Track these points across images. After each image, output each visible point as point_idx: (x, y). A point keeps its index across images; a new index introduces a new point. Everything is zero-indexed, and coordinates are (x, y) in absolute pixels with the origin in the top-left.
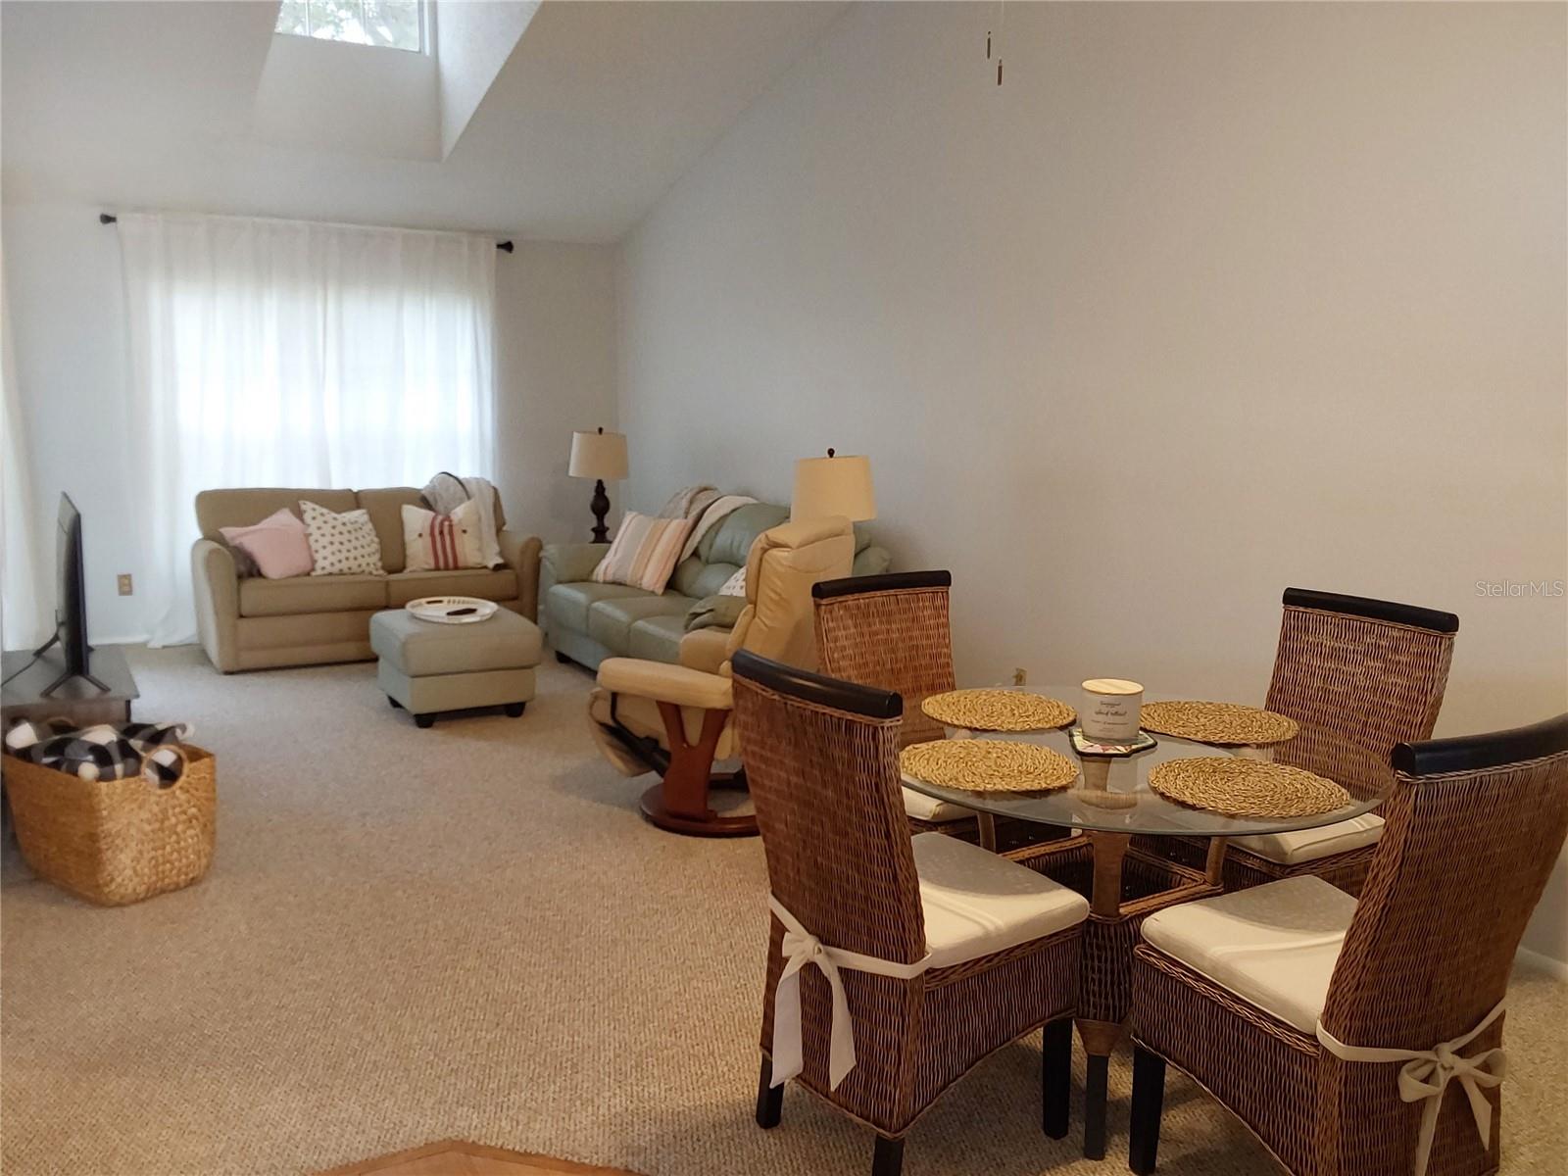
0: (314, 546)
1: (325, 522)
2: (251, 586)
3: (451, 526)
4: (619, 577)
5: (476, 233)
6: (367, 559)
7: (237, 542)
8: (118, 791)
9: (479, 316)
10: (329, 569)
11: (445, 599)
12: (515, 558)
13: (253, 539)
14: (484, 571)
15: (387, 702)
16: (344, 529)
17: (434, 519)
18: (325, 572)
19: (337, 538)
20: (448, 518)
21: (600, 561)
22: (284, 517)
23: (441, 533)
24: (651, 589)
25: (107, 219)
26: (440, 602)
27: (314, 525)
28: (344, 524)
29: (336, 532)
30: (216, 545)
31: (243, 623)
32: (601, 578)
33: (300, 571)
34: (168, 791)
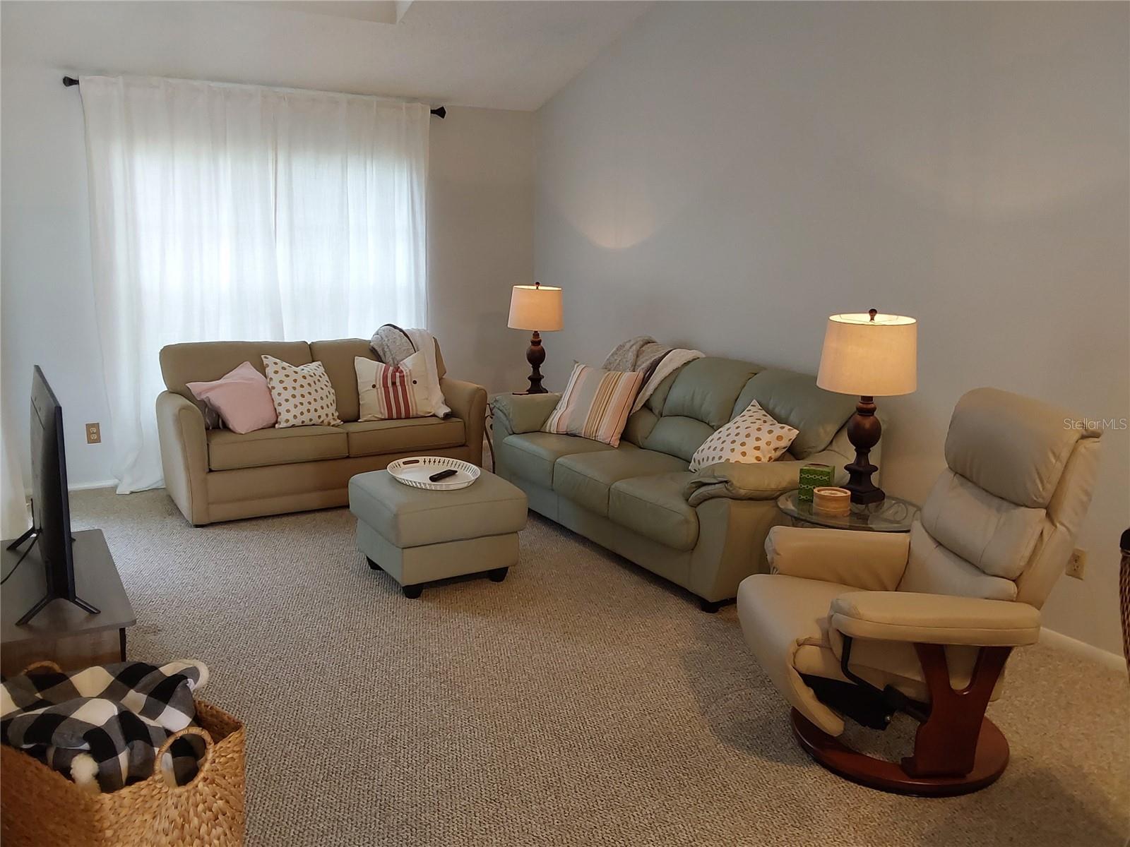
0: (277, 399)
1: (287, 376)
2: (220, 439)
3: (402, 377)
4: (574, 428)
5: (413, 99)
6: (326, 410)
7: (204, 397)
8: (127, 802)
9: (414, 175)
10: (293, 421)
11: (421, 459)
12: (463, 406)
13: (219, 393)
14: (434, 420)
15: (366, 563)
16: (305, 383)
17: (386, 370)
18: (290, 424)
19: (298, 392)
20: (397, 369)
21: (551, 413)
22: (246, 371)
23: (394, 384)
24: (607, 441)
25: (69, 82)
26: (417, 461)
27: (276, 378)
28: (304, 377)
29: (297, 385)
30: (184, 401)
31: (212, 477)
32: (554, 430)
33: (264, 424)
34: (190, 786)
